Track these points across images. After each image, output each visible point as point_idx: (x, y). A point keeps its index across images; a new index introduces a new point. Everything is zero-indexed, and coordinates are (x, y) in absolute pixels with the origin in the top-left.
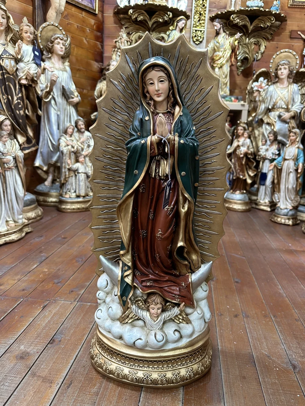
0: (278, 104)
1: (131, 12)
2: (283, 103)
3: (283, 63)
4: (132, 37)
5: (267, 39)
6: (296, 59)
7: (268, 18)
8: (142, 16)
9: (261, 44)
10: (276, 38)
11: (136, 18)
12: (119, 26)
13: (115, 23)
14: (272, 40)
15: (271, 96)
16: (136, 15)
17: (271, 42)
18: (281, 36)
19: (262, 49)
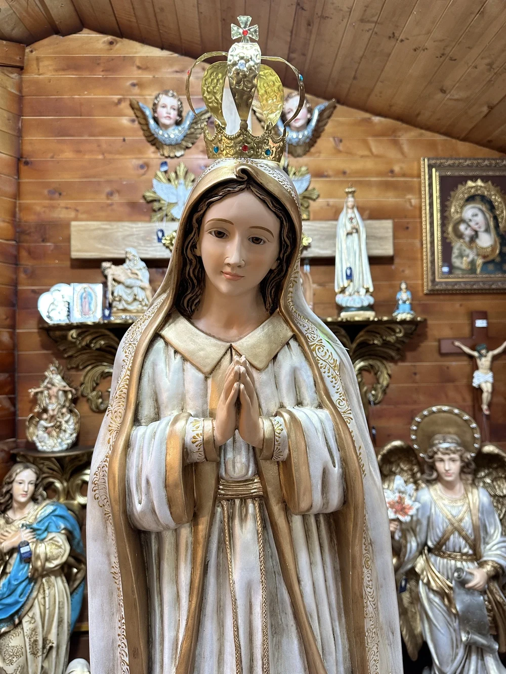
0: (450, 543)
1: (74, 336)
2: (463, 542)
3: (447, 449)
4: (85, 376)
5: (392, 359)
6: (473, 429)
7: (389, 328)
8: (103, 339)
9: (378, 371)
10: (409, 355)
11: (88, 346)
12: (53, 354)
13: (44, 346)
14: (403, 359)
15: (429, 518)
16: (88, 339)
17: (400, 364)
18: (420, 349)
19: (384, 380)
